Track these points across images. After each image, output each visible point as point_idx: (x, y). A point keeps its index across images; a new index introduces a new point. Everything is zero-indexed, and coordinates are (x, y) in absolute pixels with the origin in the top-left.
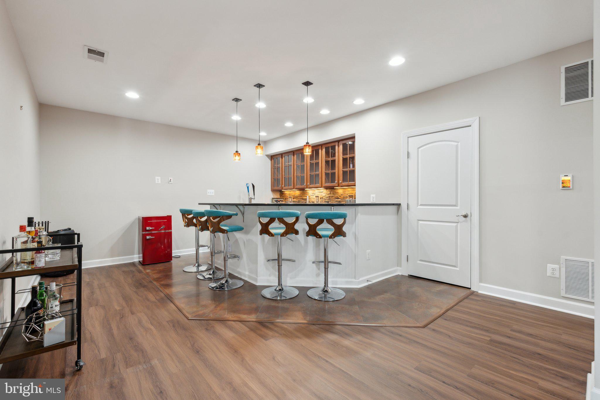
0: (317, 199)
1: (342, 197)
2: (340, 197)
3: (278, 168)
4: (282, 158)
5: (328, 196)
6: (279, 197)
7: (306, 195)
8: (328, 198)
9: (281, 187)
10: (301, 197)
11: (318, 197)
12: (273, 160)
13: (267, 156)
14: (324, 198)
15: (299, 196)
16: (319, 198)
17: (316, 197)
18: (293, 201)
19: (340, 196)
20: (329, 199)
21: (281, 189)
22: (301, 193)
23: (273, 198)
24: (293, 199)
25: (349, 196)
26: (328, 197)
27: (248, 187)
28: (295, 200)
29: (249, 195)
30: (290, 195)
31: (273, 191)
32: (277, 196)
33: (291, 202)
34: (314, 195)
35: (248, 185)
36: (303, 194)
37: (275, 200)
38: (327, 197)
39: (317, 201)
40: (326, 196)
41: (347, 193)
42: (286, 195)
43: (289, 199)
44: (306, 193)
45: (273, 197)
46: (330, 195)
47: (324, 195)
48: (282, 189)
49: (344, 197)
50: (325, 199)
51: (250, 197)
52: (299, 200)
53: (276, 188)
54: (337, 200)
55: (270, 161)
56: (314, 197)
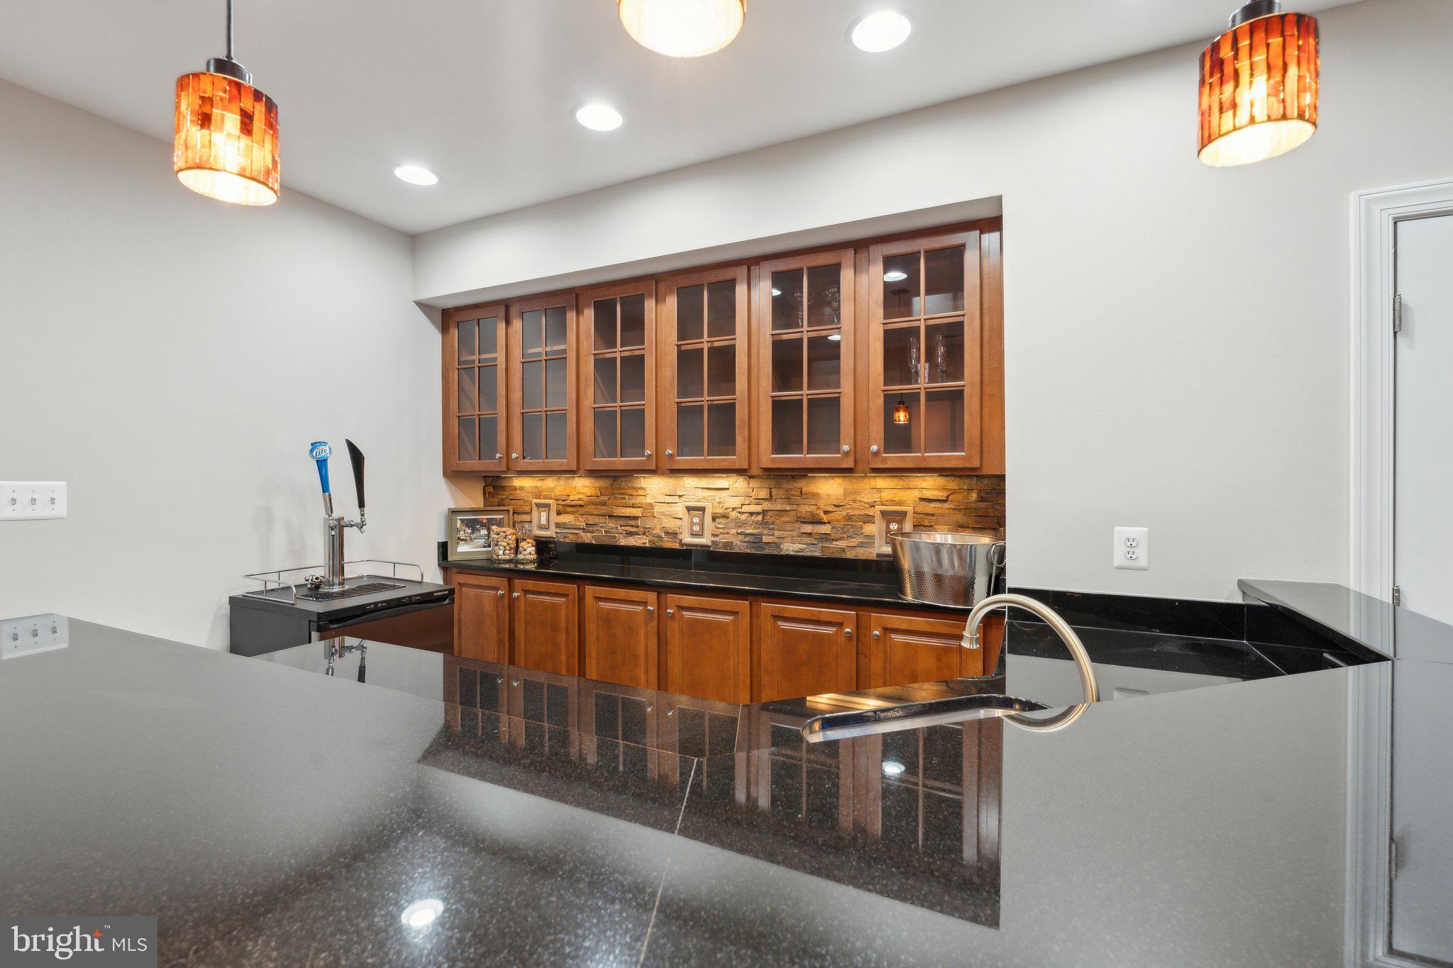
0: (696, 520)
1: (839, 514)
2: (825, 518)
3: (487, 370)
4: (508, 322)
5: (759, 508)
6: (478, 502)
7: (627, 500)
8: (760, 518)
9: (504, 461)
10: (604, 510)
11: (703, 509)
12: (455, 333)
13: (424, 306)
14: (734, 514)
15: (592, 503)
16: (708, 518)
17: (689, 509)
18: (558, 525)
19: (826, 512)
20: (764, 524)
21: (504, 468)
22: (606, 488)
23: (454, 512)
24: (559, 513)
25: (883, 513)
26: (758, 514)
27: (322, 464)
28: (566, 519)
29: (330, 509)
30: (539, 497)
31: (453, 474)
32: (473, 499)
33: (546, 528)
34: (676, 499)
35: (324, 452)
36: (613, 494)
37: (462, 520)
38: (751, 514)
39: (696, 528)
40: (747, 509)
41: (867, 498)
42: (520, 494)
43: (535, 513)
44: (634, 488)
45: (452, 506)
46: (766, 506)
47: (736, 502)
48: (508, 469)
49: (849, 518)
50: (740, 524)
51: (336, 515)
52: (591, 520)
53: (473, 464)
54: (808, 528)
55: (437, 337)
56: (679, 509)
